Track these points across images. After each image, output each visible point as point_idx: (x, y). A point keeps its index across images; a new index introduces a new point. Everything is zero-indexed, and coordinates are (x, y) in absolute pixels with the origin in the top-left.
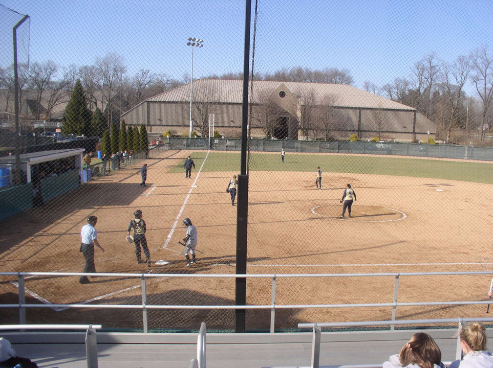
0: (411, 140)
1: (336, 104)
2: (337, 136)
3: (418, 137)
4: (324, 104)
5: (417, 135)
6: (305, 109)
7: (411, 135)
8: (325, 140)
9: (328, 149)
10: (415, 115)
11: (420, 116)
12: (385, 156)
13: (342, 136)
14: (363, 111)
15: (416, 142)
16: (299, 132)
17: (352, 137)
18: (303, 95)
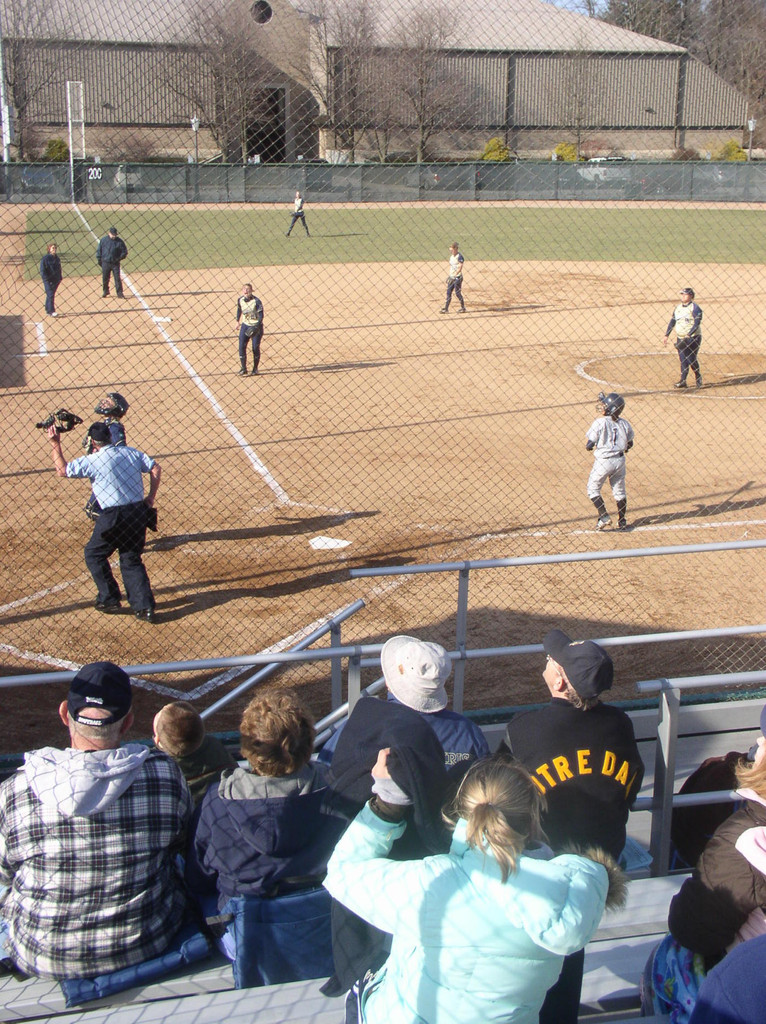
0: (669, 153)
1: (450, 43)
2: (443, 146)
3: (692, 140)
4: (413, 43)
5: (688, 134)
6: (337, 58)
7: (668, 136)
8: (419, 161)
9: (437, 188)
10: (682, 71)
11: (696, 70)
12: (622, 205)
13: (458, 147)
14: (519, 62)
15: (687, 156)
16: (323, 137)
17: (488, 147)
18: (332, 11)
